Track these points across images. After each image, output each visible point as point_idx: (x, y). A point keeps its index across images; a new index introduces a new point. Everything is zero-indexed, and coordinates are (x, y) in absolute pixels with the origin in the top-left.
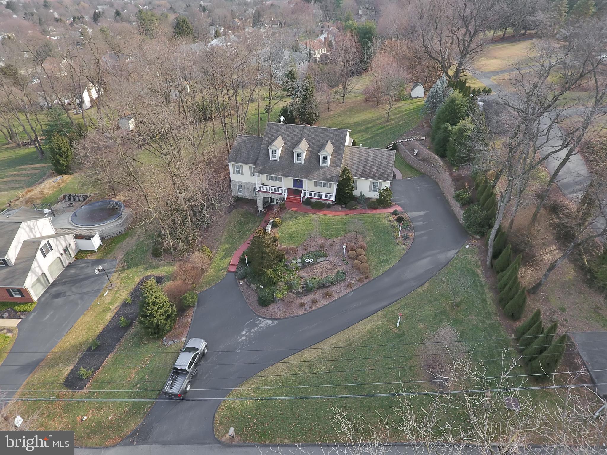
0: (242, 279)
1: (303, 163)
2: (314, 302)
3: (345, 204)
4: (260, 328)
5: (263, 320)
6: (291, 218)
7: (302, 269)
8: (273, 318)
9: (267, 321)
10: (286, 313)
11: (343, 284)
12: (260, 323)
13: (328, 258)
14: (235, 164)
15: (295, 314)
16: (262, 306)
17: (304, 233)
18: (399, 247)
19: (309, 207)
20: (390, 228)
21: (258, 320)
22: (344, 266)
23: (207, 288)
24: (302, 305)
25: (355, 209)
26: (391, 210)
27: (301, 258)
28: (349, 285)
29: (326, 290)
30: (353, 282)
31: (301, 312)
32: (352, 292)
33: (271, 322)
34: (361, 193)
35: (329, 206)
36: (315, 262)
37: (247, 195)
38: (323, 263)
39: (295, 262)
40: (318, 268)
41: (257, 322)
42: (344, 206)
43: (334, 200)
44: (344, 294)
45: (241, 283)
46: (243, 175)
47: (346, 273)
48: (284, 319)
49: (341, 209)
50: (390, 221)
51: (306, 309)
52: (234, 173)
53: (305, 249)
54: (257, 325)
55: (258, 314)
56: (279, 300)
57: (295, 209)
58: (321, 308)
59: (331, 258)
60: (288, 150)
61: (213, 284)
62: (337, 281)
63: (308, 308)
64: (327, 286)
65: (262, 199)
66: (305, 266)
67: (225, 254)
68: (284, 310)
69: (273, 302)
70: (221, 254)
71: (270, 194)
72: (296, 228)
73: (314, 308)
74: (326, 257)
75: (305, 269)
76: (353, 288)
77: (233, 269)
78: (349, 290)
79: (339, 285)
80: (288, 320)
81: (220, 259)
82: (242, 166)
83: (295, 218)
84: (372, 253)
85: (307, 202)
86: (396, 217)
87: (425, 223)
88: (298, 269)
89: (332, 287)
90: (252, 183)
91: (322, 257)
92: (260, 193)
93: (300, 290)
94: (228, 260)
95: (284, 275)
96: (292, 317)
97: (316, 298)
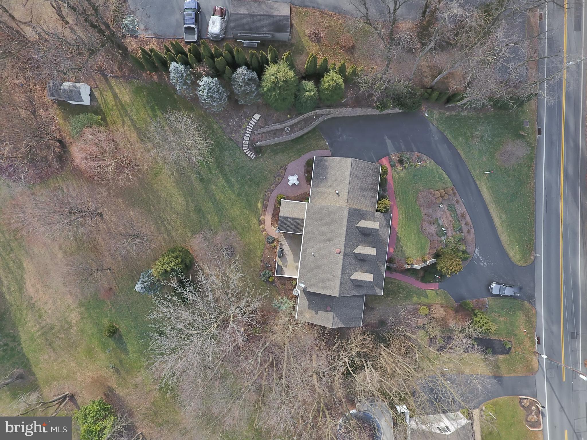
2: (466, 224)
5: (475, 254)
8: (475, 248)
9: (476, 251)
12: (477, 256)
15: (474, 235)
17: (417, 239)
20: (410, 170)
21: (475, 257)
23: (452, 298)
24: (469, 232)
27: (440, 237)
29: (460, 217)
30: (455, 199)
32: (462, 200)
39: (444, 241)
44: (463, 205)
47: (449, 204)
50: (402, 170)
51: (471, 229)
53: (433, 235)
55: (471, 259)
58: (471, 219)
59: (439, 215)
67: (422, 296)
68: (471, 242)
70: (423, 300)
72: (413, 244)
73: (471, 223)
74: (438, 219)
77: (437, 285)
79: (456, 209)
80: (476, 239)
83: (402, 247)
87: (402, 141)
89: (458, 213)
91: (438, 222)
97: (464, 223)
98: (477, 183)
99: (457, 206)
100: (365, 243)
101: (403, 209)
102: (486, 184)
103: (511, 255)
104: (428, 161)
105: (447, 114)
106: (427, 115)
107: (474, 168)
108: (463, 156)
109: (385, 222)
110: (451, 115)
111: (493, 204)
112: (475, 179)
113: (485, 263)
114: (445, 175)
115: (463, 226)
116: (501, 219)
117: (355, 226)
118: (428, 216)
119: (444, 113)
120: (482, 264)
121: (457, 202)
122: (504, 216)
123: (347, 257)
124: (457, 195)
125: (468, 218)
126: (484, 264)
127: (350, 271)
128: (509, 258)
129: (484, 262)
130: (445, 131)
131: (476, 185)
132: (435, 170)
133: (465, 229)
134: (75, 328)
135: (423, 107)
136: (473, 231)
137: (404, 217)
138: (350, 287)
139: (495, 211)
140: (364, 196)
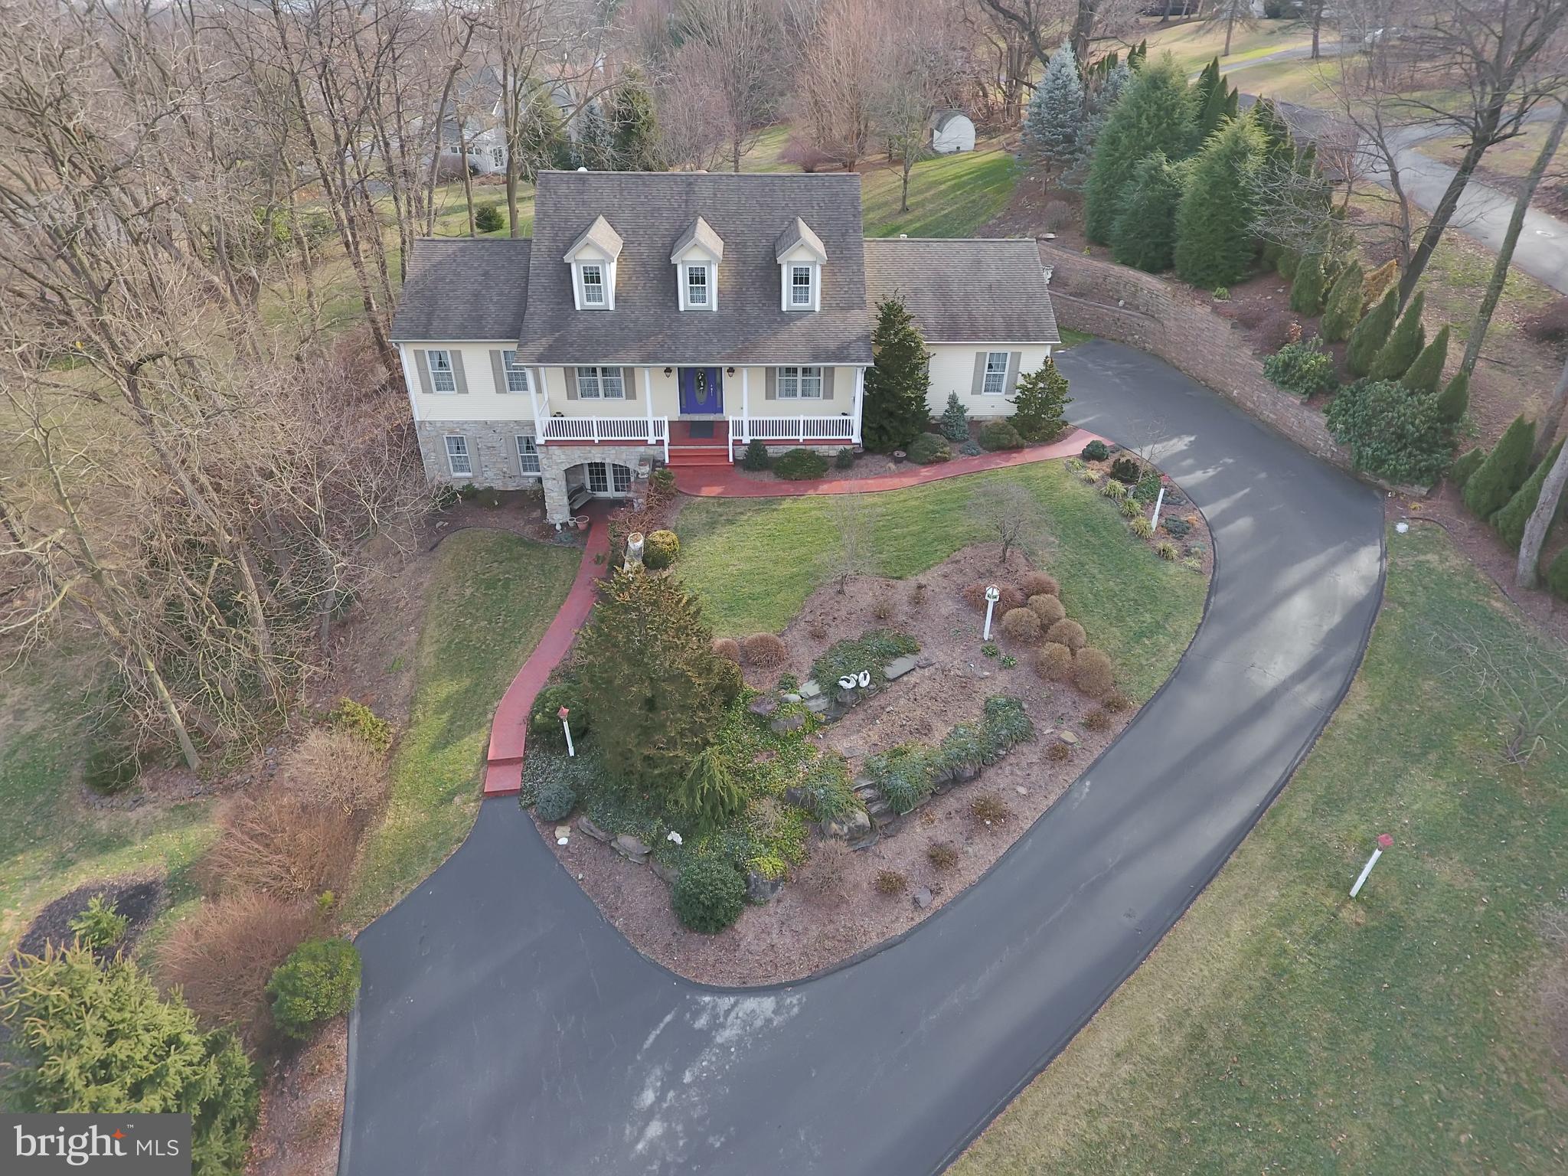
0: (562, 821)
1: (715, 308)
2: (940, 859)
3: (904, 447)
4: (724, 1048)
5: (726, 1002)
6: (712, 526)
7: (835, 720)
8: (774, 981)
9: (750, 1004)
10: (828, 944)
11: (1031, 754)
12: (716, 1025)
13: (925, 653)
14: (426, 348)
15: (875, 940)
16: (704, 931)
17: (782, 572)
18: (1172, 568)
19: (767, 477)
20: (1106, 507)
21: (703, 1008)
22: (1003, 678)
23: (398, 897)
24: (889, 887)
25: (945, 460)
26: (1076, 446)
27: (815, 676)
28: (1058, 754)
29: (971, 794)
30: (1068, 736)
31: (900, 920)
32: (1082, 778)
33: (768, 1004)
34: (953, 400)
35: (845, 462)
36: (881, 682)
37: (490, 474)
38: (913, 679)
39: (794, 697)
40: (899, 706)
41: (702, 1022)
42: (902, 454)
43: (856, 438)
44: (1053, 798)
45: (563, 841)
46: (463, 389)
47: (1025, 706)
48: (829, 973)
49: (892, 466)
50: (1091, 481)
51: (916, 901)
52: (426, 389)
53: (818, 636)
54: (705, 1038)
55: (690, 976)
56: (774, 887)
57: (716, 490)
58: (983, 879)
59: (937, 653)
60: (644, 265)
61: (424, 871)
62: (1000, 745)
63: (925, 897)
64: (969, 772)
65: (562, 476)
66: (841, 704)
67: (452, 721)
68: (814, 931)
69: (748, 900)
70: (430, 725)
71: (595, 450)
72: (749, 559)
73: (951, 888)
74: (914, 651)
75: (848, 720)
76: (1084, 762)
77: (509, 779)
78: (1068, 775)
79: (1012, 759)
80: (847, 974)
81: (434, 748)
82: (457, 355)
83: (730, 522)
84: (1085, 606)
85: (756, 457)
86: (1106, 466)
87: (1211, 472)
88: (817, 724)
89: (990, 773)
90: (507, 423)
91: (897, 655)
92: (554, 449)
93: (862, 818)
94: (472, 743)
95: (761, 760)
96: (867, 956)
97: (942, 838)
102: (1283, 922)
104: (1194, 564)
106: (1402, 527)
113: (655, 1127)
117: (796, 214)
120: (648, 1100)
125: (979, 856)
126: (650, 1116)
129: (667, 1116)
136: (901, 928)
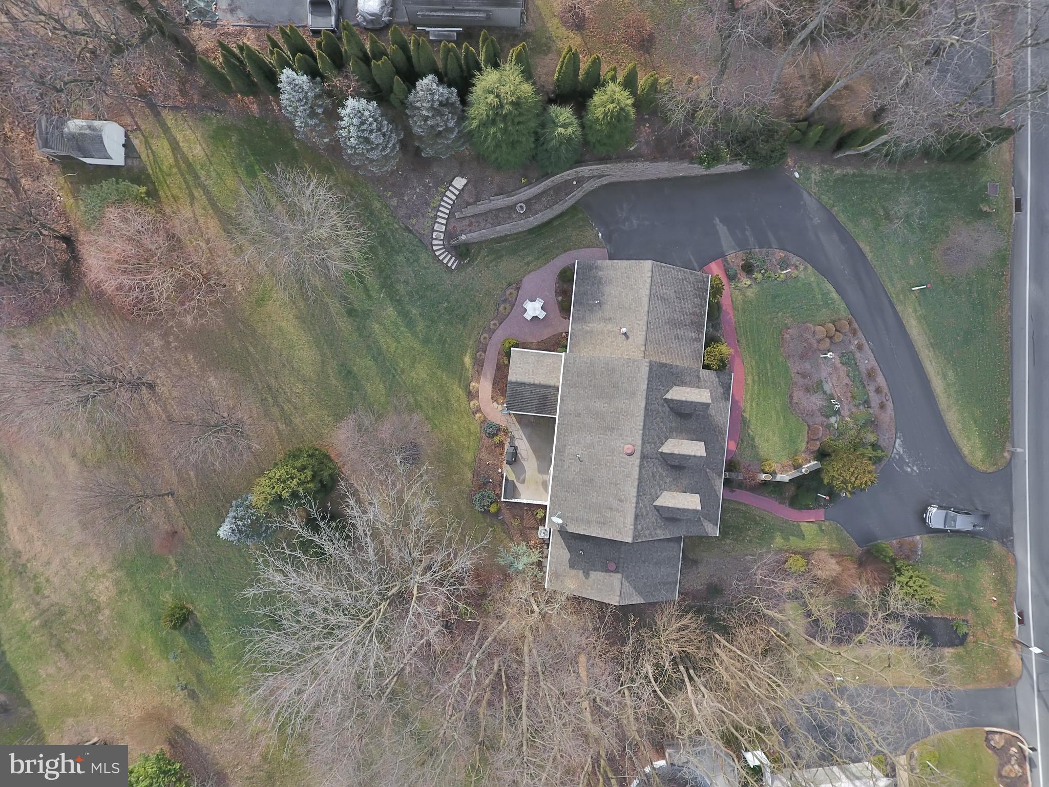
5: (895, 450)
8: (895, 439)
9: (897, 445)
10: (891, 424)
12: (898, 453)
13: (823, 379)
15: (893, 412)
18: (802, 276)
20: (766, 285)
21: (895, 457)
23: (851, 538)
24: (882, 406)
27: (828, 417)
29: (864, 377)
30: (856, 342)
32: (869, 344)
33: (898, 440)
41: (897, 457)
44: (871, 354)
45: (844, 494)
47: (844, 351)
48: (896, 425)
50: (750, 285)
51: (886, 400)
54: (900, 456)
55: (888, 459)
58: (887, 381)
61: (844, 533)
63: (887, 397)
68: (887, 427)
73: (886, 389)
74: (822, 382)
76: (864, 341)
77: (822, 513)
78: (866, 347)
79: (858, 361)
83: (753, 439)
89: (860, 369)
91: (823, 388)
97: (874, 389)
98: (898, 308)
99: (859, 354)
100: (681, 432)
101: (754, 363)
102: (915, 311)
103: (966, 451)
104: (802, 267)
105: (837, 172)
106: (797, 175)
107: (891, 279)
108: (870, 256)
109: (721, 390)
110: (844, 176)
111: (929, 351)
112: (895, 301)
113: (915, 468)
114: (835, 295)
115: (872, 394)
116: (945, 379)
117: (661, 398)
118: (804, 375)
119: (832, 172)
120: (909, 470)
121: (860, 347)
122: (950, 373)
123: (647, 462)
124: (860, 333)
125: (881, 380)
126: (912, 469)
127: (653, 490)
128: (962, 457)
129: (913, 466)
130: (833, 206)
131: (896, 313)
132: (814, 285)
133: (875, 400)
134: (107, 612)
135: (789, 160)
136: (891, 405)
137: (756, 378)
138: (653, 522)
139: (934, 364)
140: (677, 337)
